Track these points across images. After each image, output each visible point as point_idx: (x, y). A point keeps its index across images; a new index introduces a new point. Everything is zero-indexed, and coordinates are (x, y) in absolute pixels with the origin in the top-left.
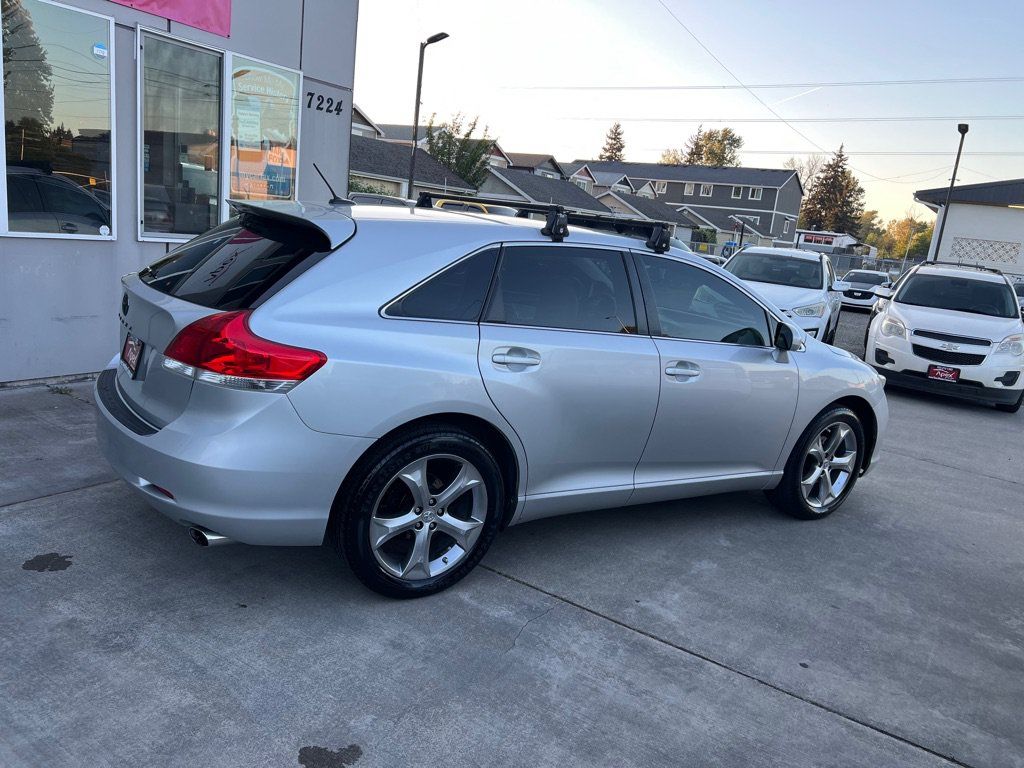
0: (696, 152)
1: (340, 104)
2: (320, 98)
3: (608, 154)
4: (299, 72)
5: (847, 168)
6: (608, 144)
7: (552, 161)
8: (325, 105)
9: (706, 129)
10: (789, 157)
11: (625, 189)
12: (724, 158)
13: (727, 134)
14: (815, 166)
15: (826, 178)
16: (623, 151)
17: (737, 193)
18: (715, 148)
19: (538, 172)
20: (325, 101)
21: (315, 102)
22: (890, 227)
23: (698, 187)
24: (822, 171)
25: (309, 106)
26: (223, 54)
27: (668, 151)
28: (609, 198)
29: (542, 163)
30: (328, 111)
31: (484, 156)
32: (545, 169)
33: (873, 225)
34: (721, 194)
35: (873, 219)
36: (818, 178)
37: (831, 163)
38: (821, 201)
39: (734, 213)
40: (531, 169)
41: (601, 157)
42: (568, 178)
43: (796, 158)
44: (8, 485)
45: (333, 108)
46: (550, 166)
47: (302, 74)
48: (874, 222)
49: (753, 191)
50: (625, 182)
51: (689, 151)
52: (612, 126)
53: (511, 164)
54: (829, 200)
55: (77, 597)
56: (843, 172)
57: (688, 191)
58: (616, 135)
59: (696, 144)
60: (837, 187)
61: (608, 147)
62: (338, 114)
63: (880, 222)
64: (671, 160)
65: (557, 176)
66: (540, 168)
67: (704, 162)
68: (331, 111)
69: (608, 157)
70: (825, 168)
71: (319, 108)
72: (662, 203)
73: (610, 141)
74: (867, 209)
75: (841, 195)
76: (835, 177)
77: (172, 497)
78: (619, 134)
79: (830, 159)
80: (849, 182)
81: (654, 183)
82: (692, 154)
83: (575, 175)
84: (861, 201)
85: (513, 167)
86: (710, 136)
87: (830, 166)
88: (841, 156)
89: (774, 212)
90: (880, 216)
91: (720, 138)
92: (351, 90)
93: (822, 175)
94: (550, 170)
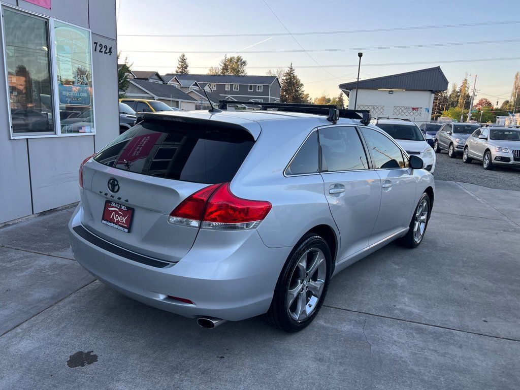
0: (225, 68)
1: (110, 49)
2: (101, 45)
3: (180, 70)
4: (89, 30)
5: (295, 74)
6: (180, 65)
7: (157, 74)
8: (103, 50)
9: (229, 57)
10: (268, 70)
11: (196, 88)
12: (239, 71)
13: (239, 59)
14: (280, 73)
15: (286, 79)
16: (188, 69)
17: (251, 89)
18: (233, 66)
19: (151, 81)
20: (103, 47)
21: (98, 48)
22: (315, 101)
23: (232, 86)
24: (284, 76)
25: (95, 50)
26: (48, 19)
27: (212, 67)
28: (192, 93)
29: (152, 75)
30: (105, 53)
31: (126, 74)
32: (153, 79)
33: (308, 101)
34: (243, 89)
35: (307, 98)
36: (283, 79)
37: (288, 72)
38: (286, 90)
39: (251, 98)
40: (147, 79)
41: (177, 72)
42: (167, 84)
43: (272, 70)
44: (6, 312)
45: (107, 51)
46: (156, 77)
47: (90, 31)
48: (308, 99)
49: (259, 86)
50: (196, 85)
51: (222, 68)
52: (180, 55)
53: (136, 77)
54: (289, 90)
55: (122, 377)
56: (294, 76)
57: (227, 88)
58: (183, 60)
59: (225, 64)
60: (292, 83)
61: (180, 66)
62: (110, 54)
63: (311, 99)
64: (214, 73)
65: (161, 82)
66: (152, 79)
67: (229, 73)
68: (107, 53)
69: (181, 72)
70: (285, 74)
71: (100, 51)
72: (218, 95)
73: (180, 63)
74: (305, 93)
75: (294, 87)
76: (290, 79)
77: (190, 302)
78: (185, 60)
79: (287, 70)
80: (297, 81)
81: (210, 84)
82: (223, 69)
83: (170, 82)
84: (303, 90)
85: (136, 79)
86: (231, 60)
87: (288, 73)
88: (291, 68)
89: (269, 97)
90: (310, 96)
91: (236, 61)
92: (116, 40)
93: (284, 78)
94: (157, 79)
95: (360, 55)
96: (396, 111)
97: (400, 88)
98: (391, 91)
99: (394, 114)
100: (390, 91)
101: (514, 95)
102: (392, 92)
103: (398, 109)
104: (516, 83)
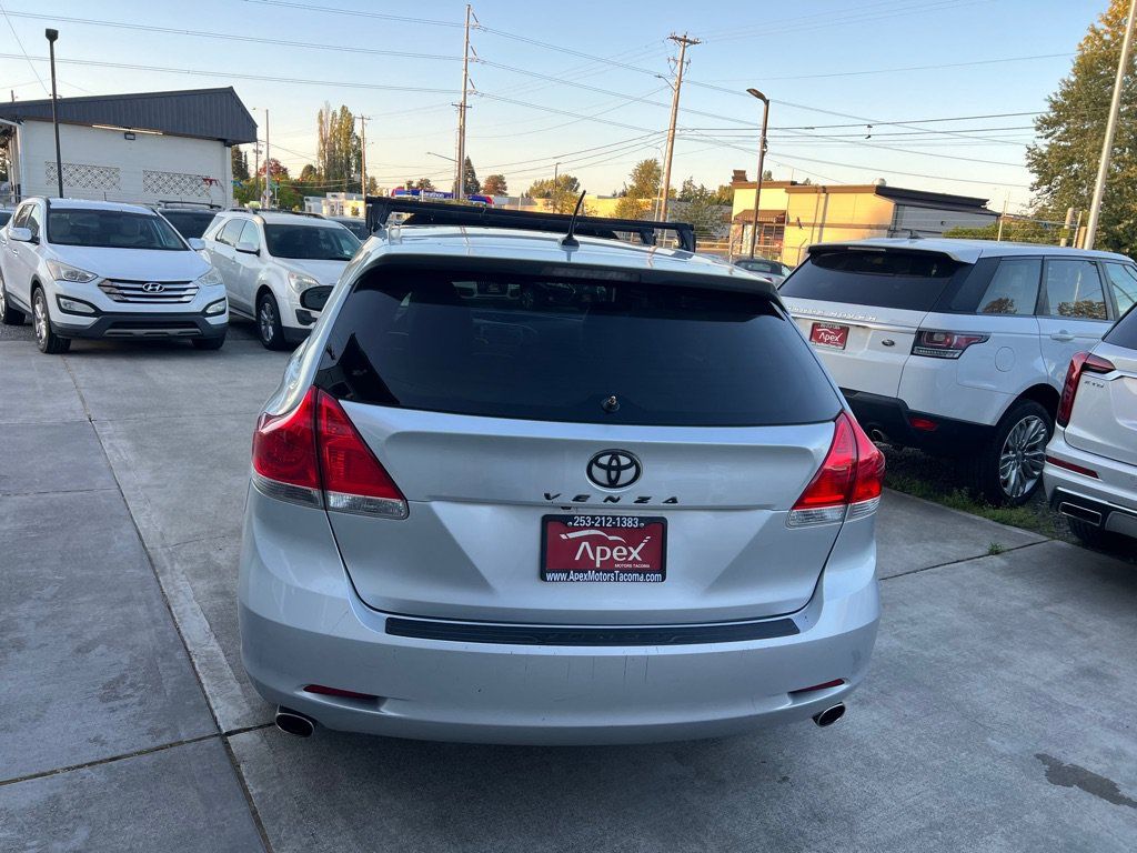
77: (840, 682)
95: (52, 35)
96: (149, 182)
97: (151, 129)
98: (129, 133)
99: (146, 190)
100: (126, 133)
101: (321, 154)
102: (132, 137)
103: (154, 177)
104: (321, 130)
